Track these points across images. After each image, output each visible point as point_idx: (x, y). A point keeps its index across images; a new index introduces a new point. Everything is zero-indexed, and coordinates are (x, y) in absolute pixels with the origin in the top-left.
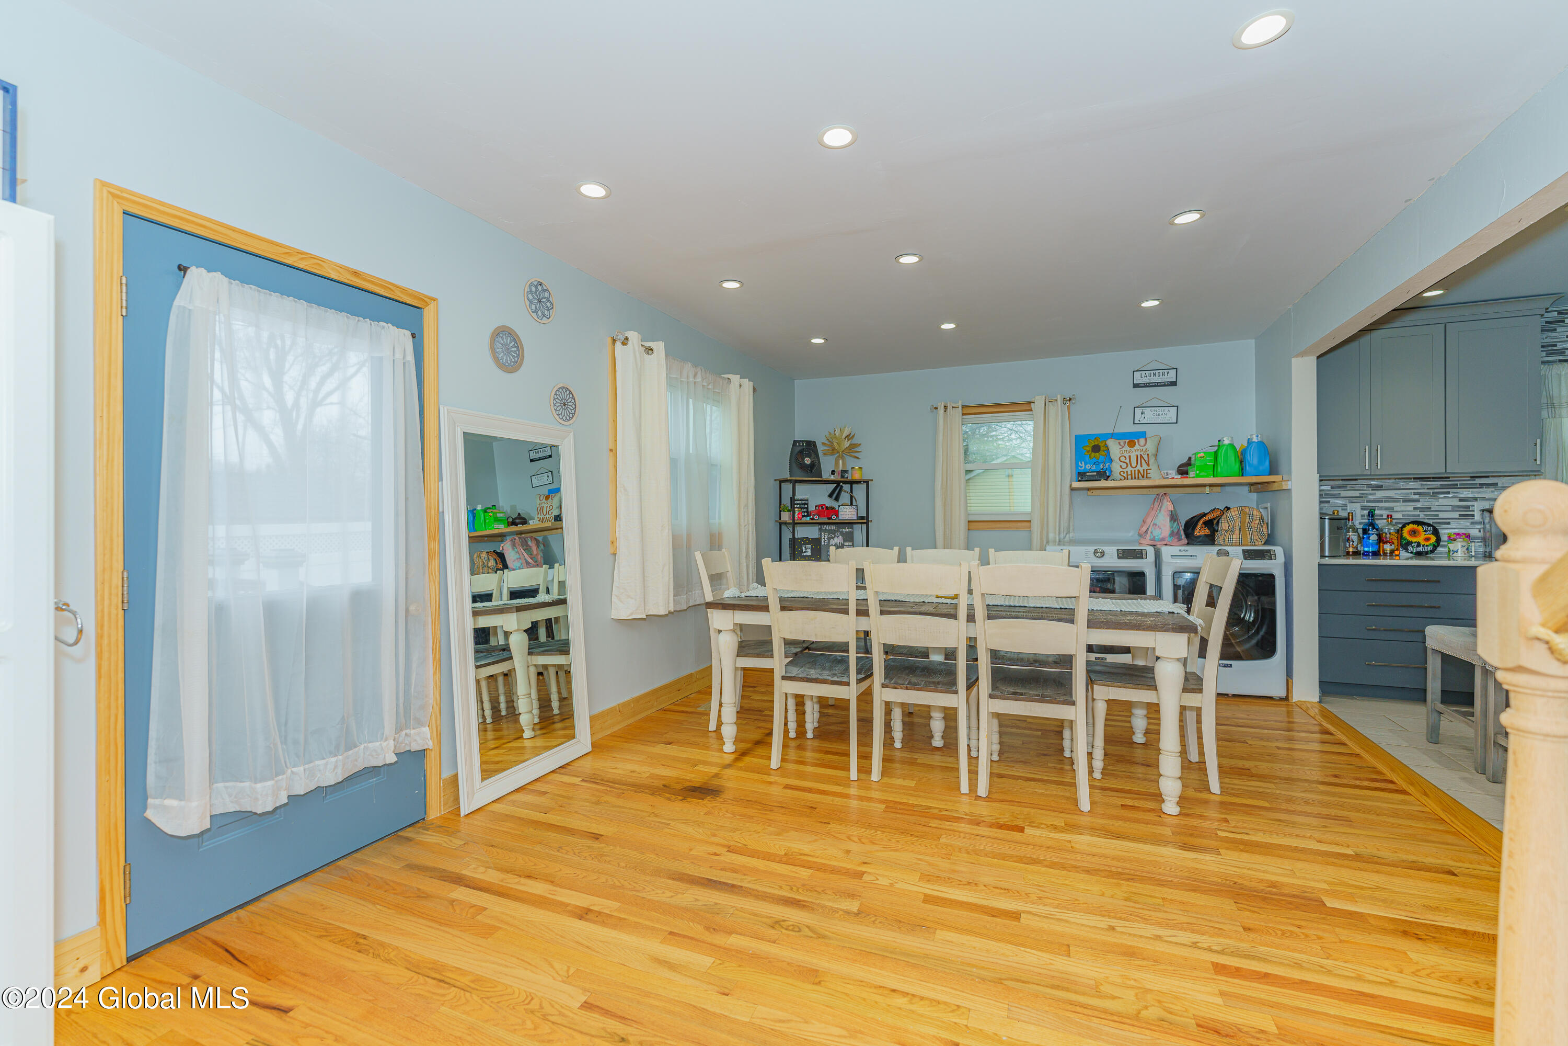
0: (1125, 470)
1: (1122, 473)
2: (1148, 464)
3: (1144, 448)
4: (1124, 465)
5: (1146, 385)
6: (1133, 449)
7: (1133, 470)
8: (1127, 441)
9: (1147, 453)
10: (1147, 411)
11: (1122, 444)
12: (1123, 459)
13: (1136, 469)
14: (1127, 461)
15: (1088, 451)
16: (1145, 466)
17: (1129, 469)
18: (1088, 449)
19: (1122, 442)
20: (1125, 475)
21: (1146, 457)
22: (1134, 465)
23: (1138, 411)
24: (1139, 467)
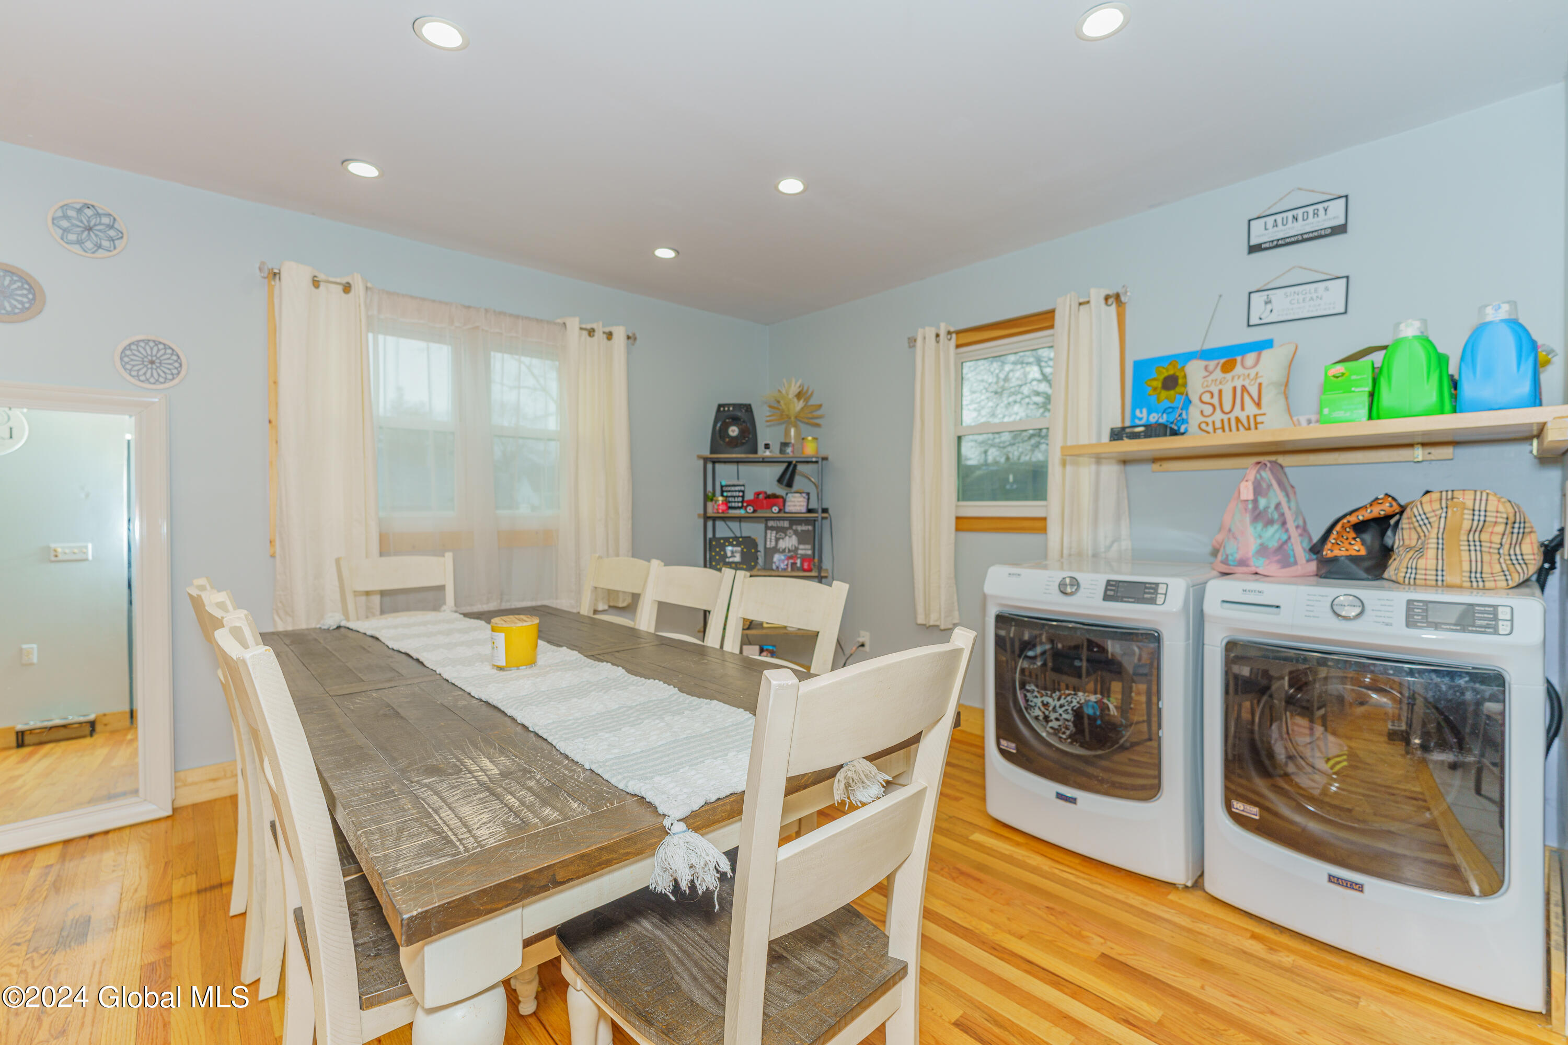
0: (1209, 420)
1: (1203, 426)
2: (1258, 405)
3: (1253, 372)
4: (1208, 410)
5: (1277, 245)
6: (1229, 376)
7: (1225, 417)
8: (1222, 361)
9: (1259, 380)
10: (1276, 296)
11: (1211, 368)
12: (1206, 398)
13: (1232, 416)
14: (1215, 401)
15: (1155, 389)
16: (1251, 409)
17: (1218, 416)
18: (1155, 384)
19: (1212, 364)
20: (1210, 429)
21: (1254, 391)
22: (1227, 408)
23: (1257, 299)
24: (1237, 412)
